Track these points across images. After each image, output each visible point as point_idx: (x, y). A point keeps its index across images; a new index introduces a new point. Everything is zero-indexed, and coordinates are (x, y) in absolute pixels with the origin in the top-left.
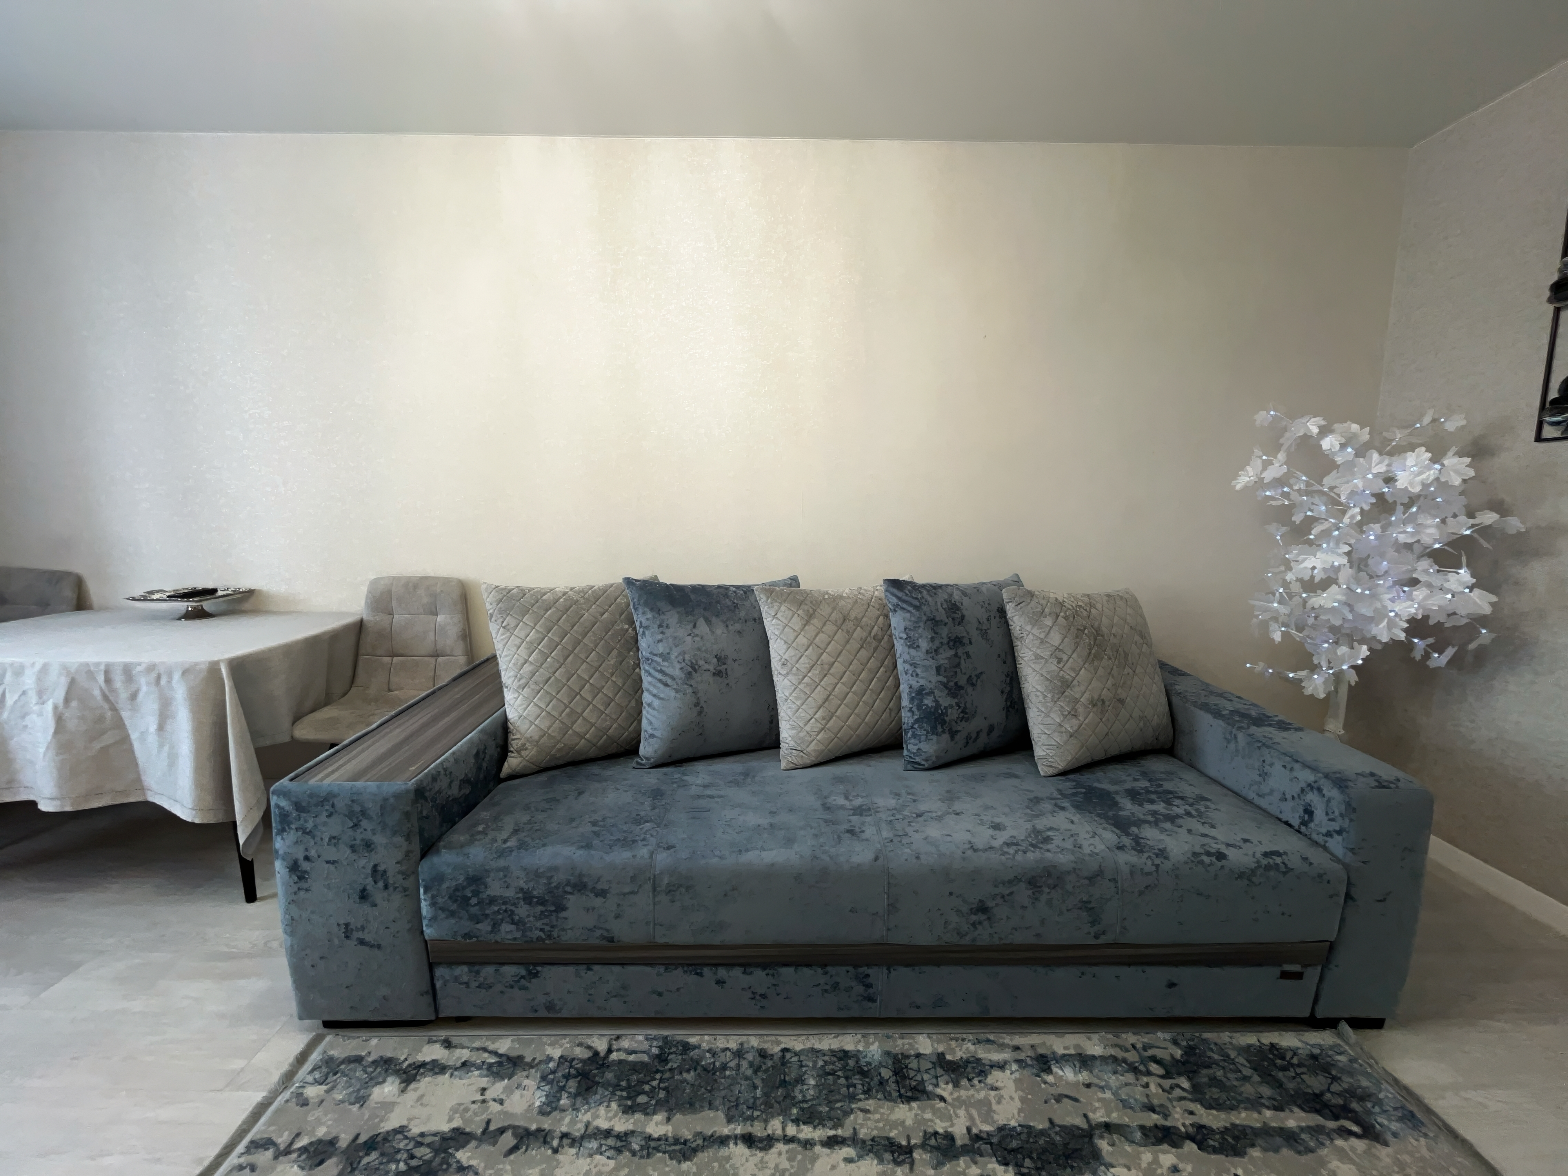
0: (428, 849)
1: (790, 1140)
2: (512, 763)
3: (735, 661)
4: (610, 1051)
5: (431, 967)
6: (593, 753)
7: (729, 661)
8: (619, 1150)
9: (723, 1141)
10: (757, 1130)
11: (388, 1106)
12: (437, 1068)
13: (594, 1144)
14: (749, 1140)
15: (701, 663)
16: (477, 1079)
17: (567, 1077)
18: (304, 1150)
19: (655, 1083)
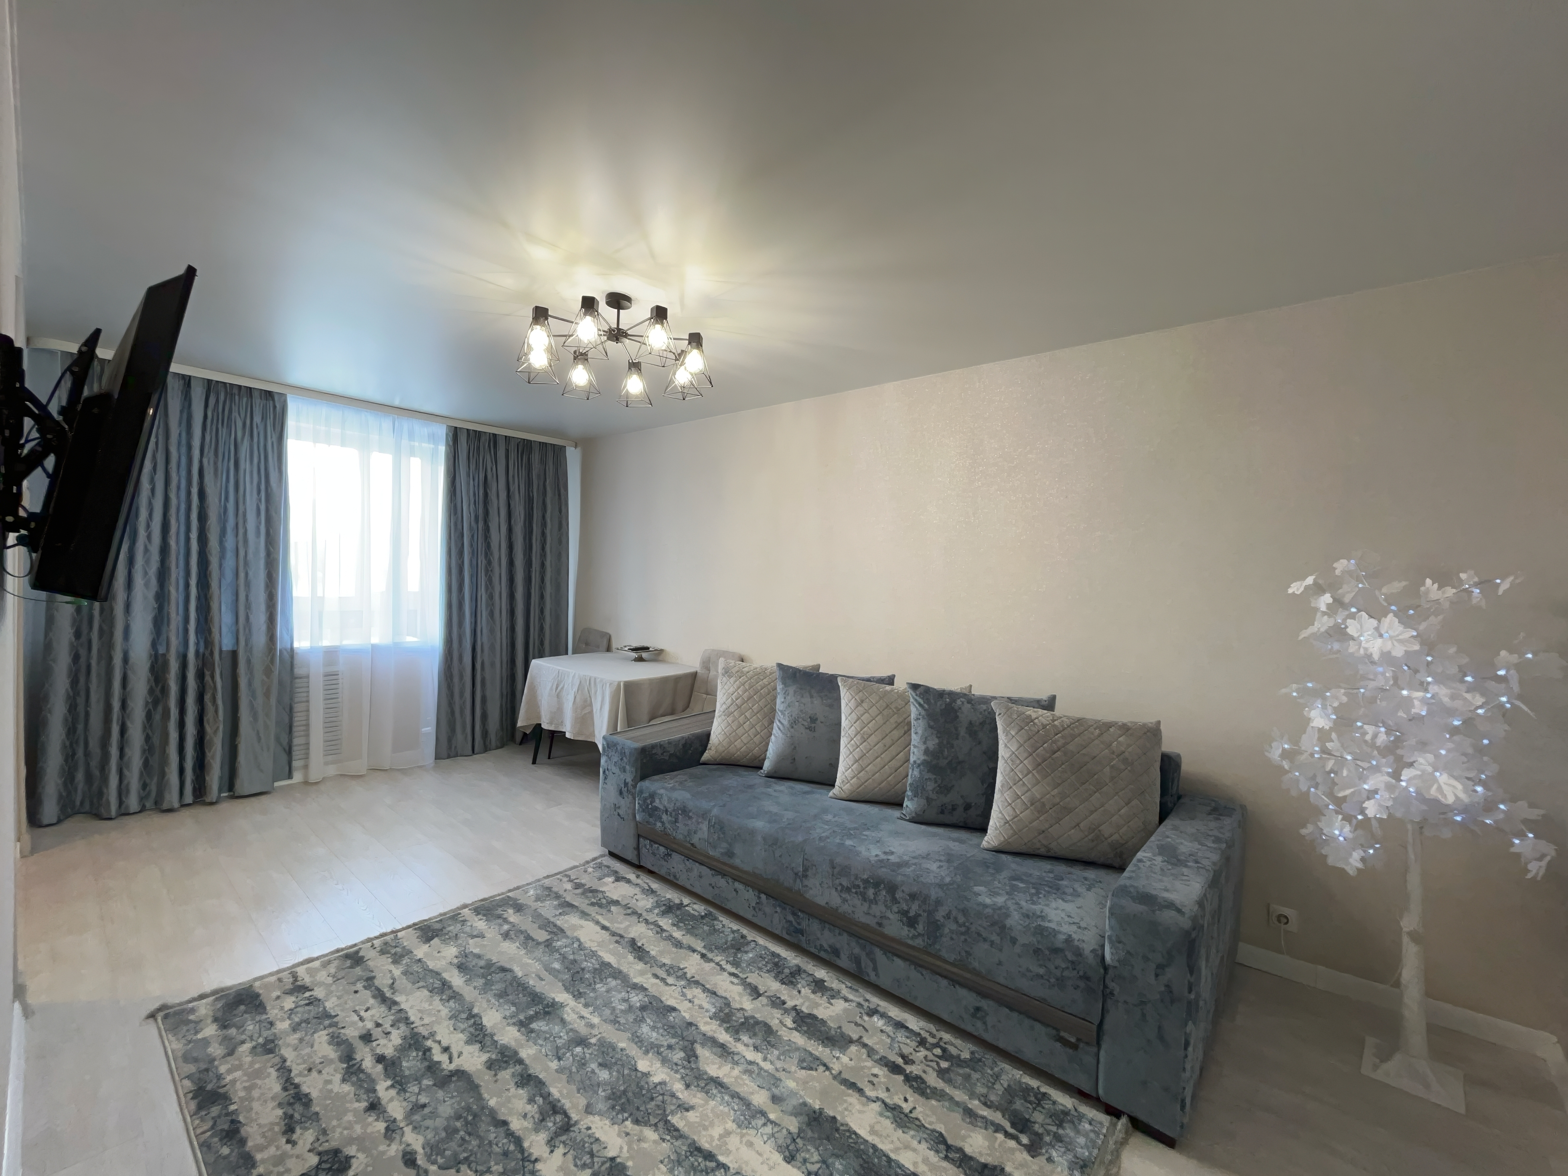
0: (643, 777)
1: (718, 964)
2: (706, 756)
3: (822, 722)
4: (687, 906)
5: (639, 836)
6: (744, 761)
7: (818, 722)
8: (657, 933)
9: (694, 951)
10: (710, 955)
11: (606, 884)
12: (628, 881)
13: (652, 927)
14: (703, 956)
15: (800, 720)
16: (637, 890)
17: (664, 905)
18: (576, 883)
19: (691, 923)
